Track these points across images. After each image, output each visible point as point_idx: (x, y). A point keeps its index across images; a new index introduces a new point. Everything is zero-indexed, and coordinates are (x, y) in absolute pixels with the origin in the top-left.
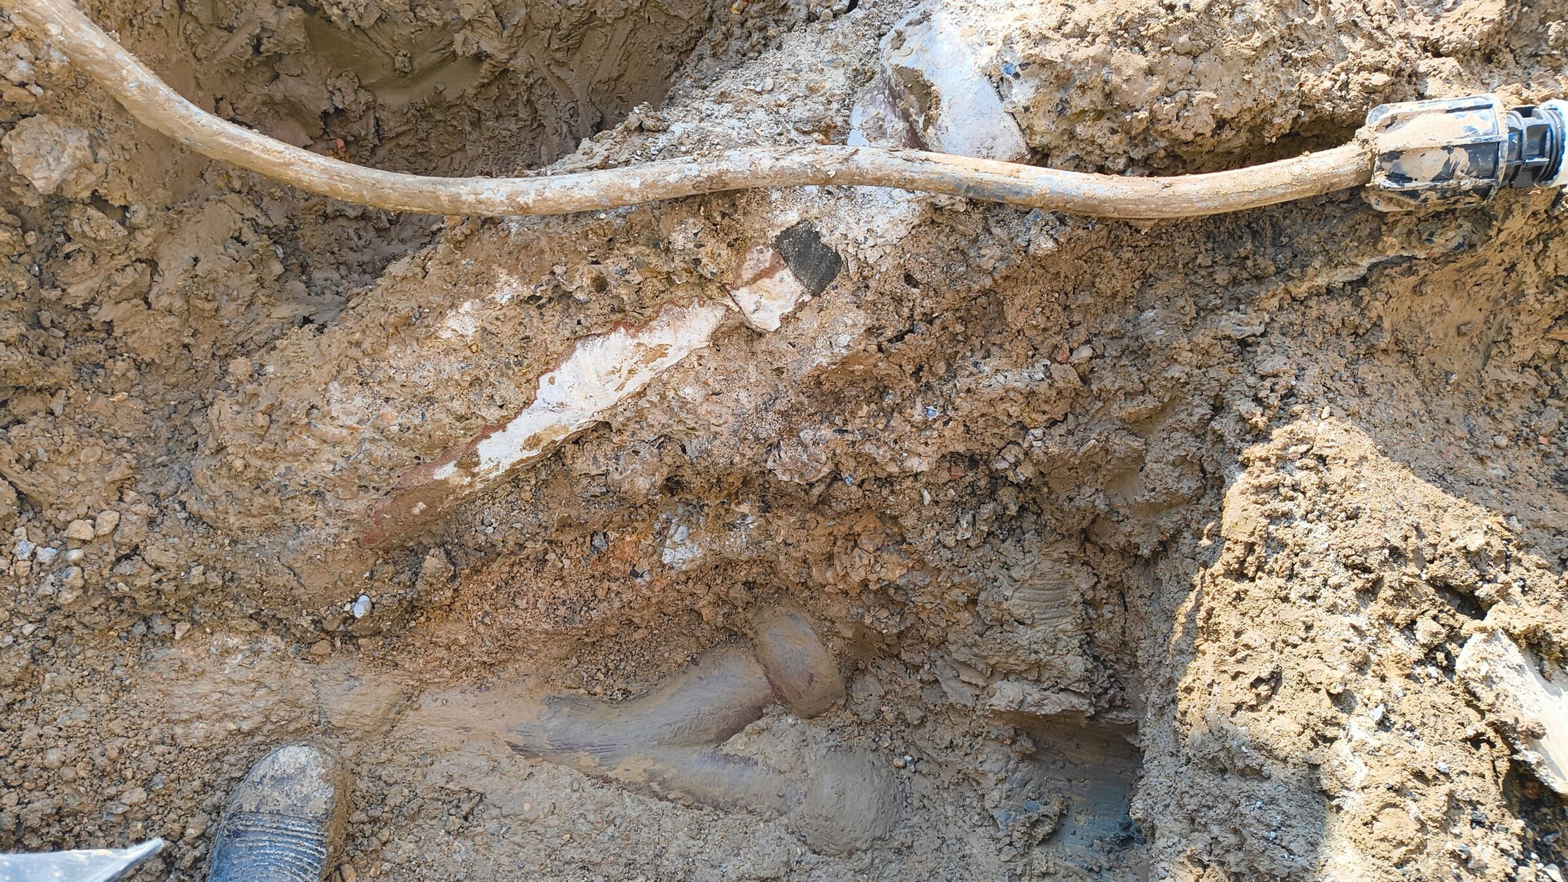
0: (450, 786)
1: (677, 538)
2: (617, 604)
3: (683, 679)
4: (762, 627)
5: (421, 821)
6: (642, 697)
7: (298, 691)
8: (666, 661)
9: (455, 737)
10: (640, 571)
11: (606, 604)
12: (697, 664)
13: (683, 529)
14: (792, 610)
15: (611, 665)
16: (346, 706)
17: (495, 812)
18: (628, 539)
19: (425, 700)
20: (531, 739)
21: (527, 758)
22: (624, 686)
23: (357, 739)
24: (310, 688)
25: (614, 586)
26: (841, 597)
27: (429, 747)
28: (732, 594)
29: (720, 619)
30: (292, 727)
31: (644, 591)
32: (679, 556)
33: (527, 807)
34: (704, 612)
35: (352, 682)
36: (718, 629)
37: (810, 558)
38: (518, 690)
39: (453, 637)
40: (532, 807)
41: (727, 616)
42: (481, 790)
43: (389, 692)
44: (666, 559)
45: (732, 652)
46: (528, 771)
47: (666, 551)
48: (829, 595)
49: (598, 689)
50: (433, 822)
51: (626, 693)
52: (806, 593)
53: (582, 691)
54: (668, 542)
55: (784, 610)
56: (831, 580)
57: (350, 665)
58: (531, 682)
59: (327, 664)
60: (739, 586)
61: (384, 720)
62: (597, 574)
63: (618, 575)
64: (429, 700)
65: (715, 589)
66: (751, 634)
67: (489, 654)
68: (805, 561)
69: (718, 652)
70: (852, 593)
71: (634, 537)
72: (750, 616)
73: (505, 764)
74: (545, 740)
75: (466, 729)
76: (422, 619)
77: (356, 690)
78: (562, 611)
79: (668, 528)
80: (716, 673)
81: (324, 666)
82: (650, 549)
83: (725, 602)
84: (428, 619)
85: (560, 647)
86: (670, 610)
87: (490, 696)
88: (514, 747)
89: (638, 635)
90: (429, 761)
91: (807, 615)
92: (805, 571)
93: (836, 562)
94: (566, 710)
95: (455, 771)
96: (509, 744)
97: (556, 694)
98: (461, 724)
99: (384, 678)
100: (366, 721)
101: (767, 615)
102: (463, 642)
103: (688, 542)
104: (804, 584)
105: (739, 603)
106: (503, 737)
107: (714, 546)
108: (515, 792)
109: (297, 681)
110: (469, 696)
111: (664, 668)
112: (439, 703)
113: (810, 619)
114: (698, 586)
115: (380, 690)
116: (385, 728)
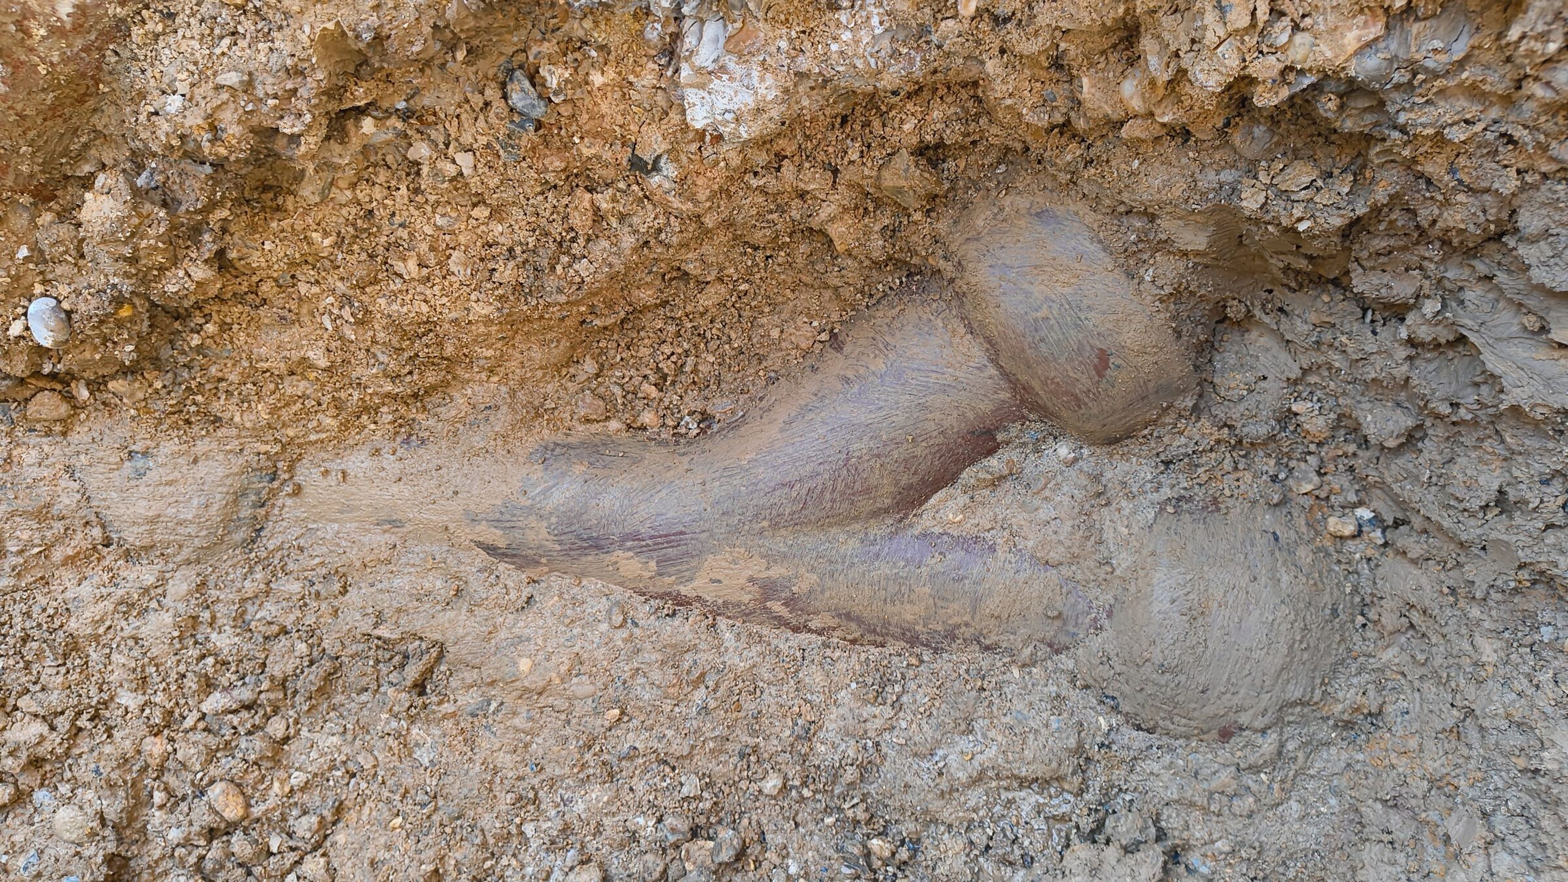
0: (383, 631)
1: (705, 56)
2: (628, 241)
3: (811, 384)
4: (971, 251)
5: (338, 699)
6: (734, 426)
7: (43, 490)
8: (776, 344)
9: (379, 539)
10: (648, 157)
11: (604, 243)
12: (839, 349)
13: (712, 29)
14: (1041, 199)
15: (667, 367)
16: (142, 508)
17: (470, 676)
18: (597, 79)
19: (307, 474)
20: (517, 534)
21: (520, 568)
22: (699, 405)
23: (188, 562)
24: (65, 482)
25: (603, 201)
26: (1169, 148)
27: (336, 561)
28: (889, 180)
29: (877, 243)
30: (57, 555)
31: (676, 203)
32: (721, 104)
33: (524, 665)
34: (835, 230)
35: (140, 463)
36: (877, 265)
37: (1071, 49)
38: (478, 441)
39: (295, 355)
40: (535, 665)
41: (891, 233)
42: (437, 636)
43: (221, 472)
44: (698, 119)
45: (911, 314)
46: (526, 592)
47: (692, 96)
48: (1134, 146)
49: (648, 417)
50: (364, 697)
51: (705, 418)
52: (1073, 152)
53: (614, 425)
54: (686, 72)
55: (1023, 203)
56: (1136, 105)
57: (123, 432)
58: (502, 420)
59: (80, 435)
60: (904, 159)
61: (229, 522)
62: (550, 177)
63: (609, 173)
64: (316, 473)
65: (847, 175)
66: (947, 268)
67: (395, 377)
68: (1057, 63)
69: (883, 315)
70: (1203, 132)
71: (611, 73)
72: (942, 227)
73: (477, 585)
74: (544, 534)
75: (396, 524)
76: (210, 328)
77: (153, 476)
78: (506, 272)
79: (677, 37)
80: (879, 365)
81: (73, 437)
82: (660, 98)
83: (878, 203)
84: (225, 327)
85: (543, 343)
86: (758, 237)
87: (427, 457)
88: (490, 549)
89: (709, 298)
90: (337, 587)
91: (1082, 207)
92: (1062, 90)
93: (1147, 44)
94: (578, 469)
95: (385, 602)
96: (479, 544)
97: (560, 437)
98: (383, 515)
99: (201, 447)
100: (192, 530)
101: (981, 219)
102: (323, 363)
103: (731, 62)
104: (1065, 127)
105: (910, 201)
106: (465, 534)
107: (804, 63)
108: (503, 634)
109: (35, 472)
110: (388, 460)
111: (774, 360)
112: (332, 480)
113: (1090, 218)
114: (807, 174)
115: (202, 469)
116: (240, 535)
